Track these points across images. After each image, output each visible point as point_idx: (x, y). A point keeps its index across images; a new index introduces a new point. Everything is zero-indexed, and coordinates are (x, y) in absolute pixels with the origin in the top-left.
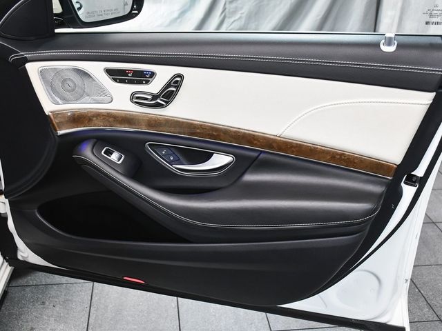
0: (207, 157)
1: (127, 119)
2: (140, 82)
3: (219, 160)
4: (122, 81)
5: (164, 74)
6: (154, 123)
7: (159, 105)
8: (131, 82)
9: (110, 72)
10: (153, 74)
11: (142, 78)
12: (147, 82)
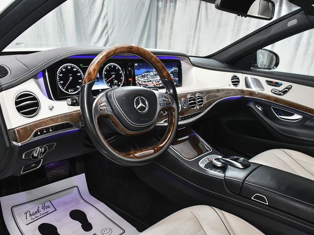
0: (292, 115)
1: (268, 97)
2: (276, 86)
3: (297, 117)
4: (270, 85)
5: (285, 84)
6: (277, 100)
7: (280, 94)
8: (273, 86)
9: (267, 81)
10: (282, 84)
11: (277, 85)
12: (279, 86)
